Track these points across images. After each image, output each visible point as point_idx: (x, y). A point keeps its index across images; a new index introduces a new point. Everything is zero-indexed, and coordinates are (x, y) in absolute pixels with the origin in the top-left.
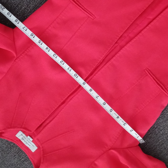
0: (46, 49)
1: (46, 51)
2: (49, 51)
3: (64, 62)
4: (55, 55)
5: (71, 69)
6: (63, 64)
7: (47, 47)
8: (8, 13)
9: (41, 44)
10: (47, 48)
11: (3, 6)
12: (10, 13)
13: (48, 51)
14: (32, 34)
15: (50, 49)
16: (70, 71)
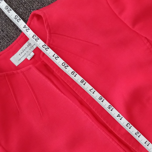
0: (117, 116)
1: (118, 119)
2: (121, 119)
3: (140, 134)
4: (128, 124)
5: (149, 143)
6: (139, 137)
7: (119, 113)
8: (72, 72)
9: (111, 110)
10: (119, 115)
11: (66, 63)
12: (75, 72)
13: (119, 120)
14: (101, 98)
15: (122, 116)
16: (148, 145)
